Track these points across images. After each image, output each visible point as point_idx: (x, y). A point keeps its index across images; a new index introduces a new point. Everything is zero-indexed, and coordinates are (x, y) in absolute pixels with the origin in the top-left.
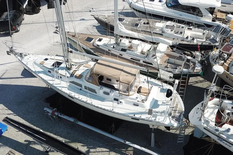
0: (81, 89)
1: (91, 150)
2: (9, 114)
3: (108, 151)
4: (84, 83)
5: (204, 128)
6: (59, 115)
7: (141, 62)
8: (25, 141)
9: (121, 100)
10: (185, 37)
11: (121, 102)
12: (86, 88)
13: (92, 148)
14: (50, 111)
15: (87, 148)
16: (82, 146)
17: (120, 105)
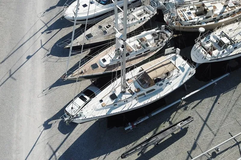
0: (145, 96)
1: (170, 120)
2: (104, 158)
3: (176, 113)
4: (144, 91)
5: (210, 60)
6: (138, 123)
7: (143, 54)
8: (138, 155)
9: (170, 81)
10: (140, 20)
11: (171, 82)
12: (147, 92)
13: (169, 119)
14: (130, 127)
15: (167, 122)
16: (164, 124)
17: (172, 84)
